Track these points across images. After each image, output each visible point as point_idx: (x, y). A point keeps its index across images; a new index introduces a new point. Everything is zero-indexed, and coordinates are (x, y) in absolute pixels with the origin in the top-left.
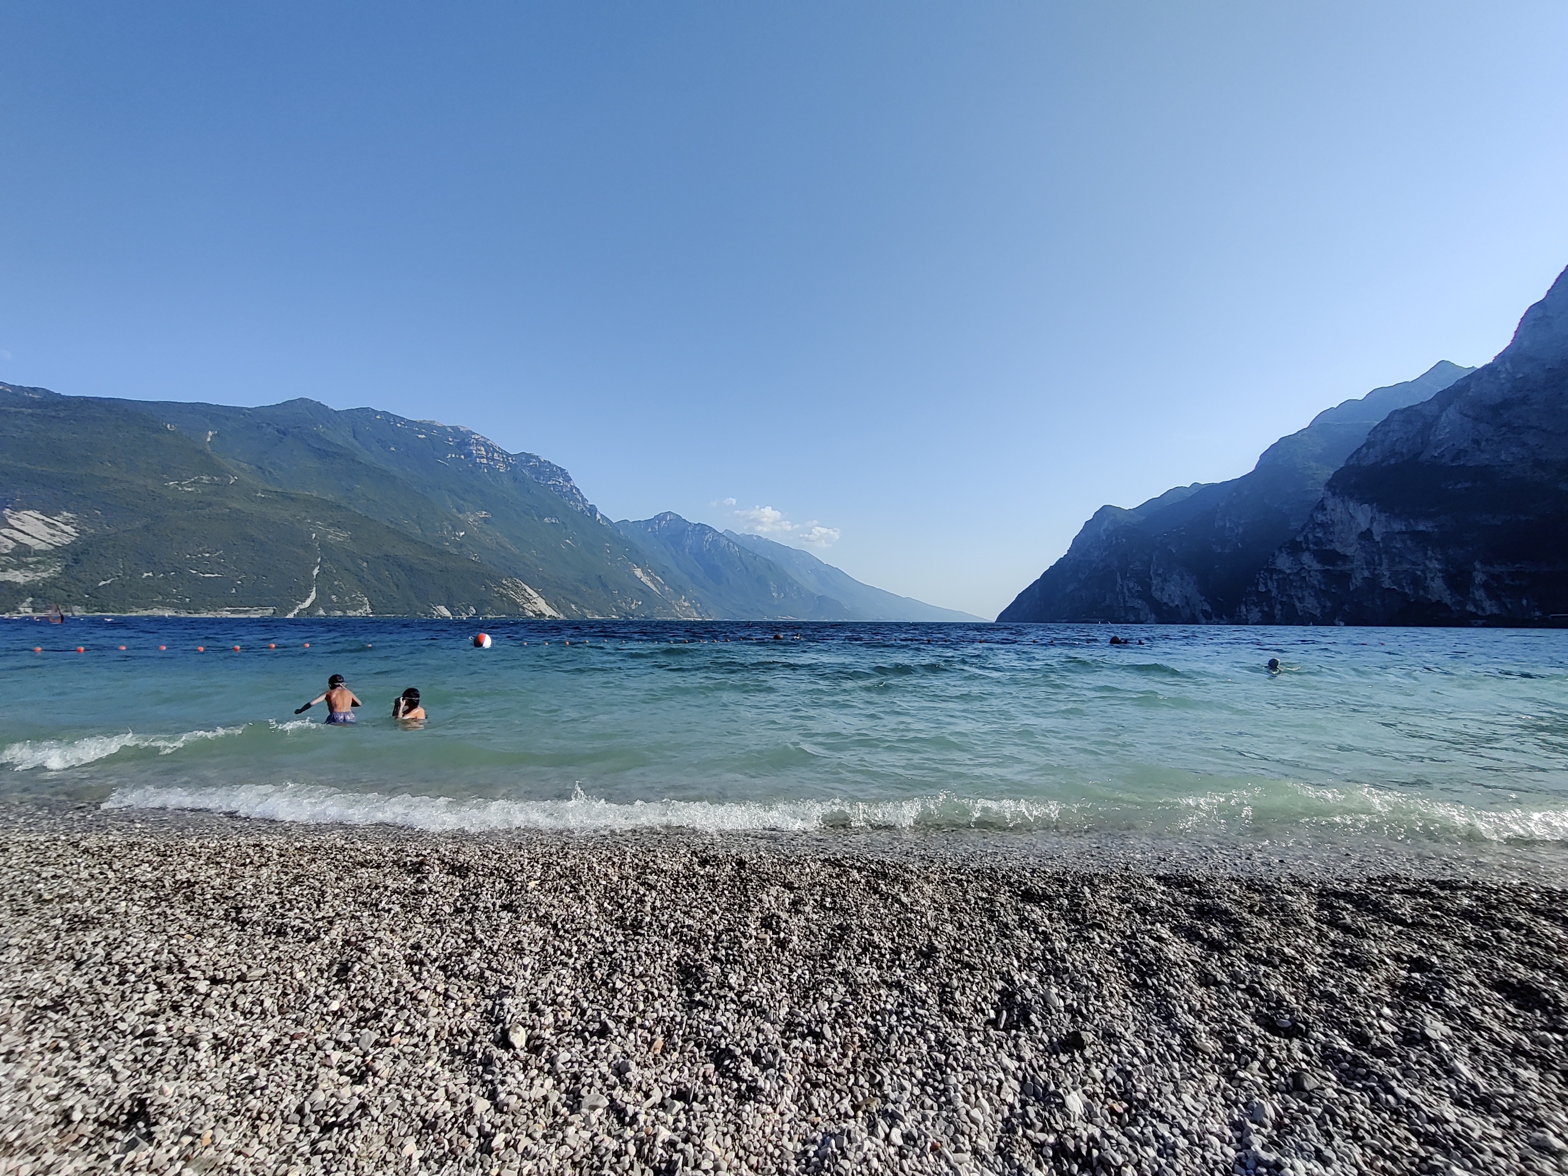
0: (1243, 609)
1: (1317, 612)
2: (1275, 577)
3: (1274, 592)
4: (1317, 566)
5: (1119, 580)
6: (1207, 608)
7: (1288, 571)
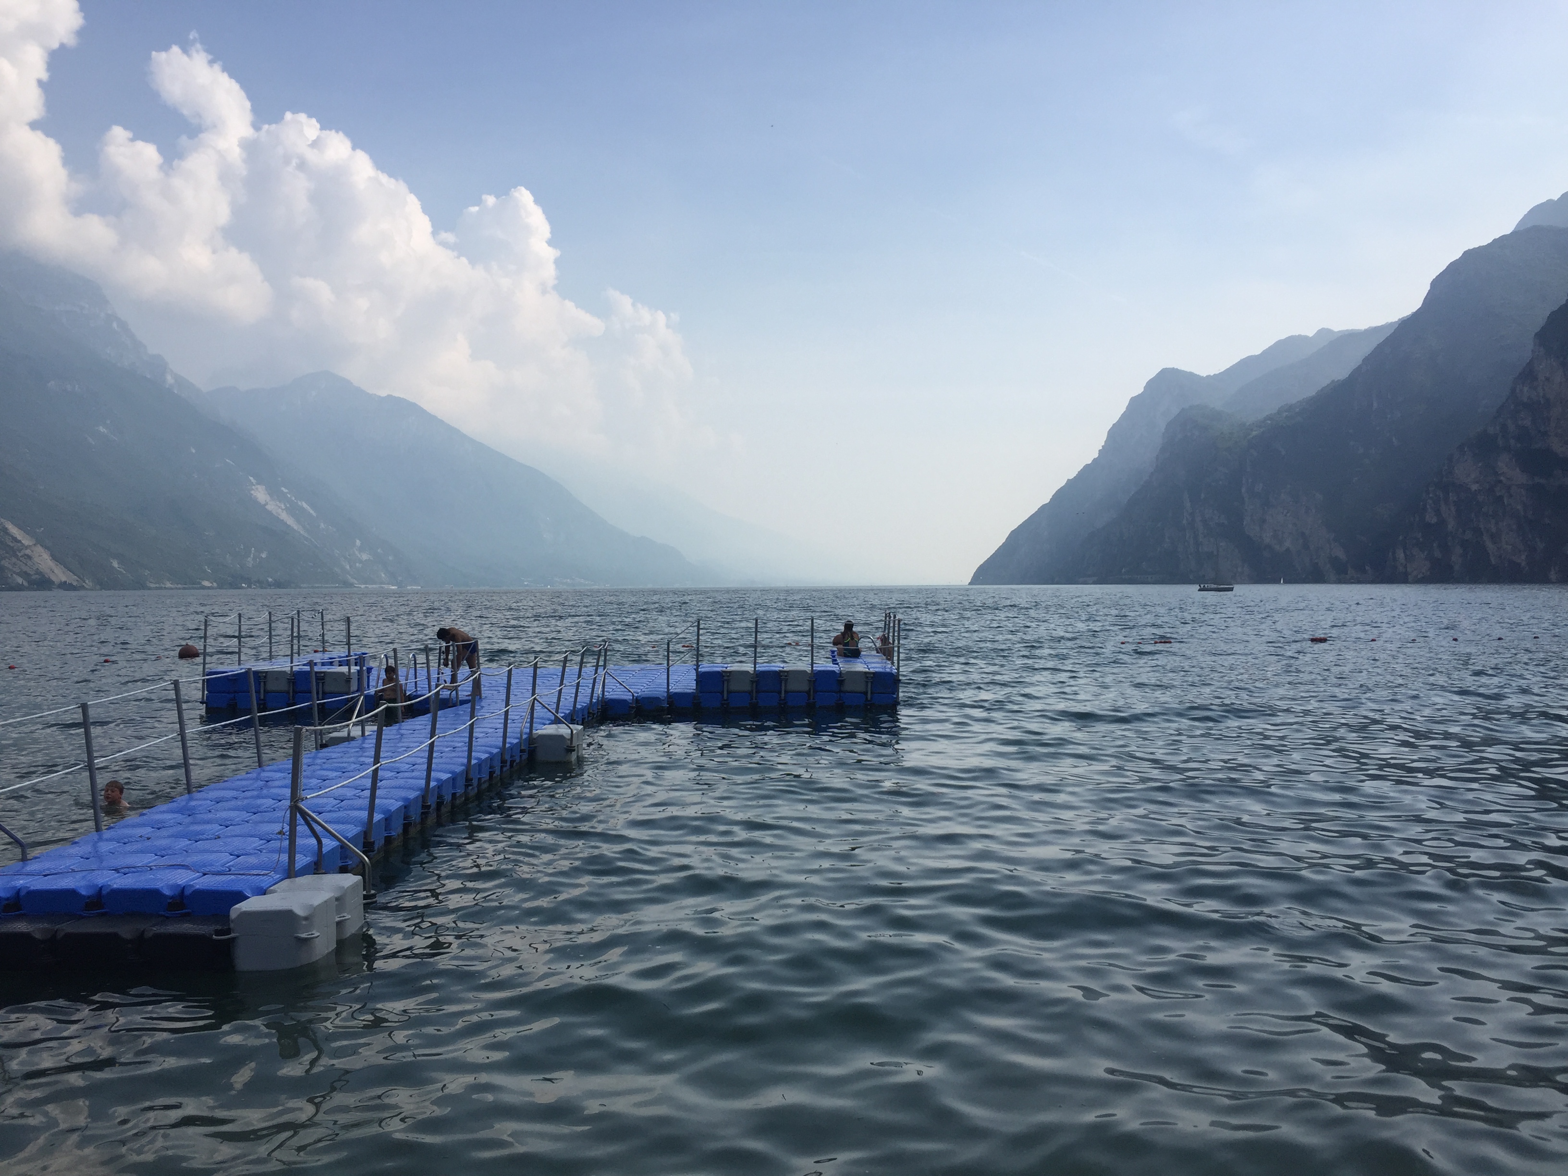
0: (1400, 555)
1: (1522, 559)
2: (1452, 497)
3: (1451, 525)
4: (1519, 477)
5: (1188, 505)
6: (1340, 553)
7: (1474, 487)
